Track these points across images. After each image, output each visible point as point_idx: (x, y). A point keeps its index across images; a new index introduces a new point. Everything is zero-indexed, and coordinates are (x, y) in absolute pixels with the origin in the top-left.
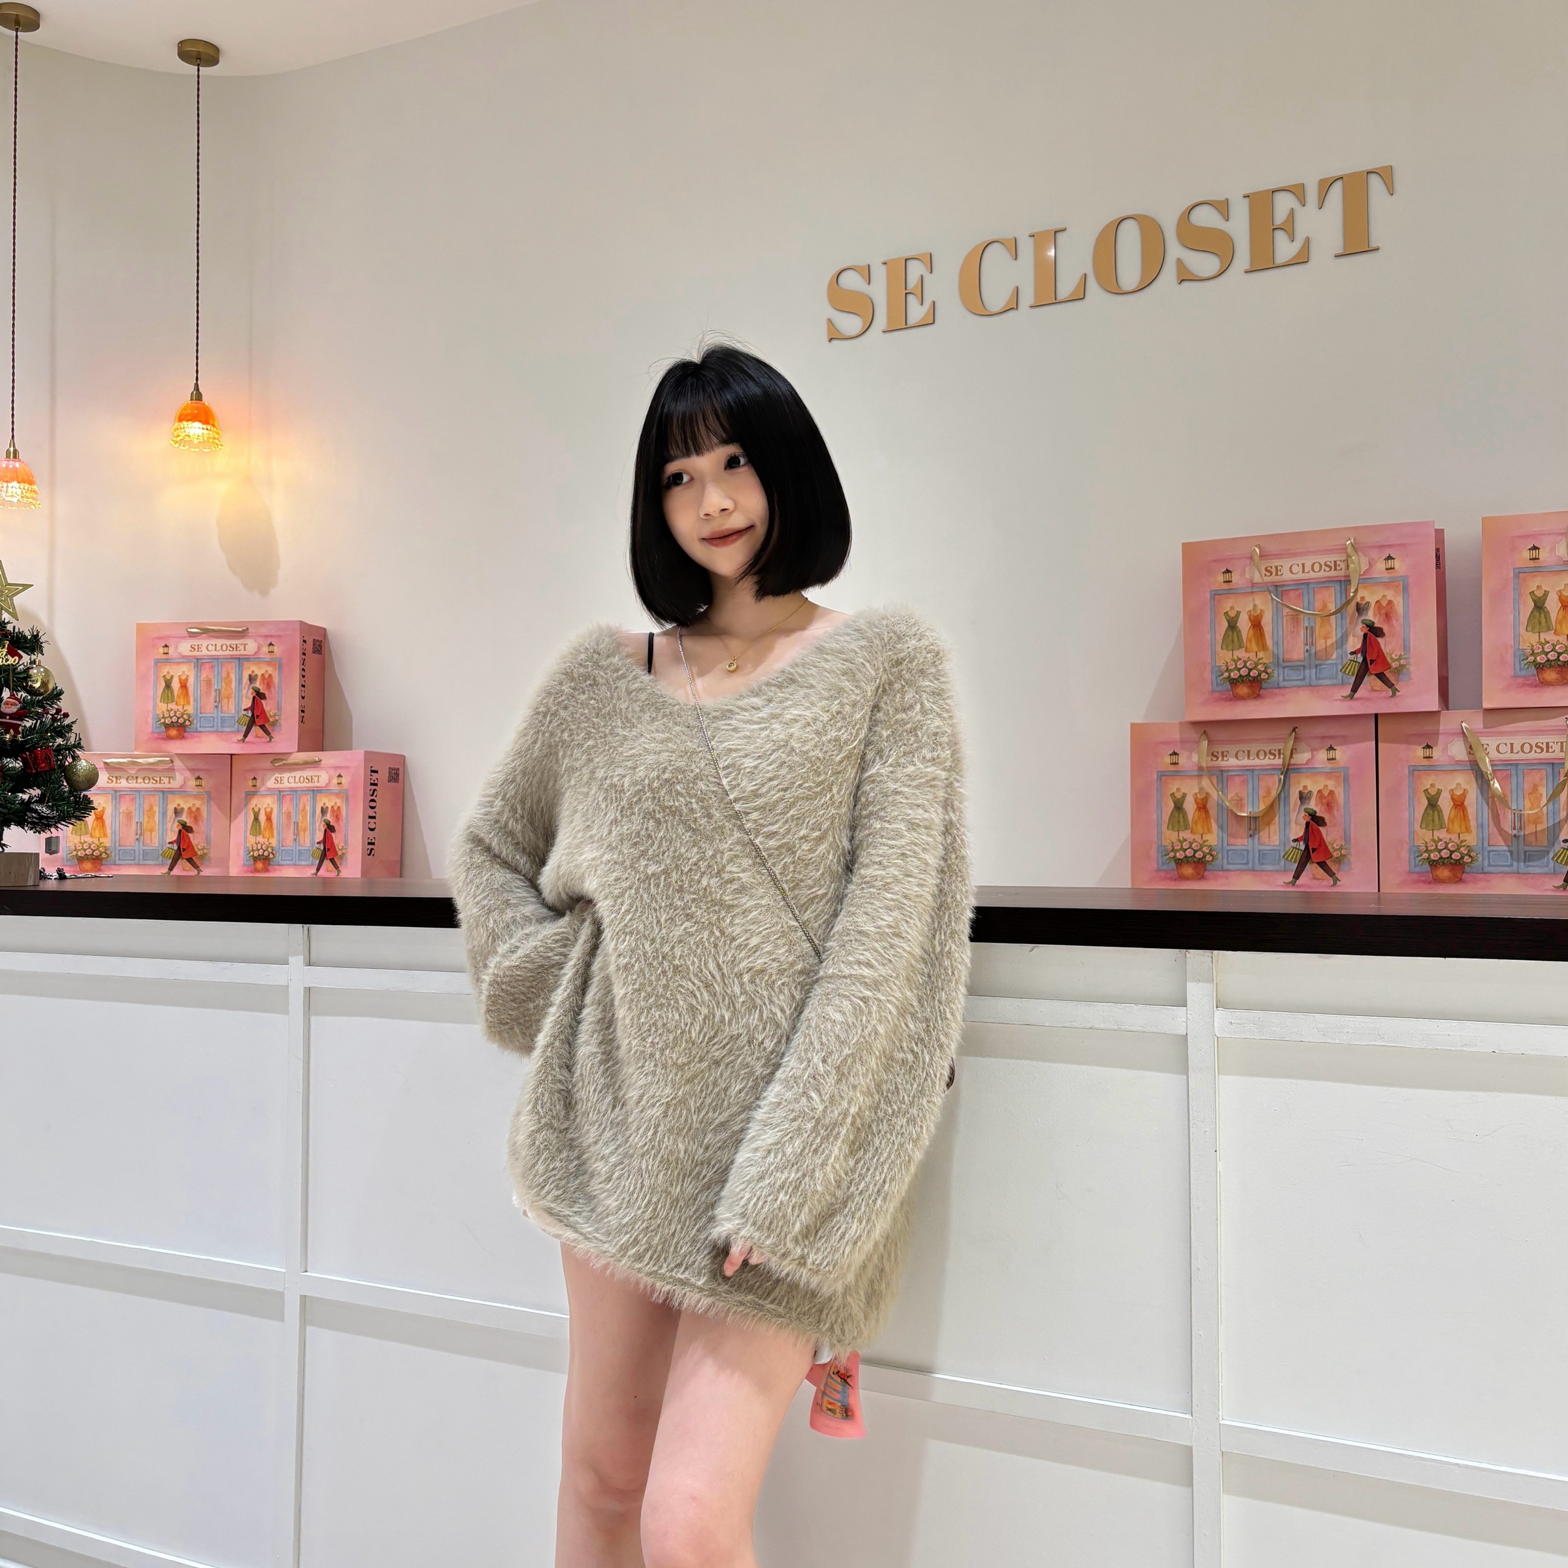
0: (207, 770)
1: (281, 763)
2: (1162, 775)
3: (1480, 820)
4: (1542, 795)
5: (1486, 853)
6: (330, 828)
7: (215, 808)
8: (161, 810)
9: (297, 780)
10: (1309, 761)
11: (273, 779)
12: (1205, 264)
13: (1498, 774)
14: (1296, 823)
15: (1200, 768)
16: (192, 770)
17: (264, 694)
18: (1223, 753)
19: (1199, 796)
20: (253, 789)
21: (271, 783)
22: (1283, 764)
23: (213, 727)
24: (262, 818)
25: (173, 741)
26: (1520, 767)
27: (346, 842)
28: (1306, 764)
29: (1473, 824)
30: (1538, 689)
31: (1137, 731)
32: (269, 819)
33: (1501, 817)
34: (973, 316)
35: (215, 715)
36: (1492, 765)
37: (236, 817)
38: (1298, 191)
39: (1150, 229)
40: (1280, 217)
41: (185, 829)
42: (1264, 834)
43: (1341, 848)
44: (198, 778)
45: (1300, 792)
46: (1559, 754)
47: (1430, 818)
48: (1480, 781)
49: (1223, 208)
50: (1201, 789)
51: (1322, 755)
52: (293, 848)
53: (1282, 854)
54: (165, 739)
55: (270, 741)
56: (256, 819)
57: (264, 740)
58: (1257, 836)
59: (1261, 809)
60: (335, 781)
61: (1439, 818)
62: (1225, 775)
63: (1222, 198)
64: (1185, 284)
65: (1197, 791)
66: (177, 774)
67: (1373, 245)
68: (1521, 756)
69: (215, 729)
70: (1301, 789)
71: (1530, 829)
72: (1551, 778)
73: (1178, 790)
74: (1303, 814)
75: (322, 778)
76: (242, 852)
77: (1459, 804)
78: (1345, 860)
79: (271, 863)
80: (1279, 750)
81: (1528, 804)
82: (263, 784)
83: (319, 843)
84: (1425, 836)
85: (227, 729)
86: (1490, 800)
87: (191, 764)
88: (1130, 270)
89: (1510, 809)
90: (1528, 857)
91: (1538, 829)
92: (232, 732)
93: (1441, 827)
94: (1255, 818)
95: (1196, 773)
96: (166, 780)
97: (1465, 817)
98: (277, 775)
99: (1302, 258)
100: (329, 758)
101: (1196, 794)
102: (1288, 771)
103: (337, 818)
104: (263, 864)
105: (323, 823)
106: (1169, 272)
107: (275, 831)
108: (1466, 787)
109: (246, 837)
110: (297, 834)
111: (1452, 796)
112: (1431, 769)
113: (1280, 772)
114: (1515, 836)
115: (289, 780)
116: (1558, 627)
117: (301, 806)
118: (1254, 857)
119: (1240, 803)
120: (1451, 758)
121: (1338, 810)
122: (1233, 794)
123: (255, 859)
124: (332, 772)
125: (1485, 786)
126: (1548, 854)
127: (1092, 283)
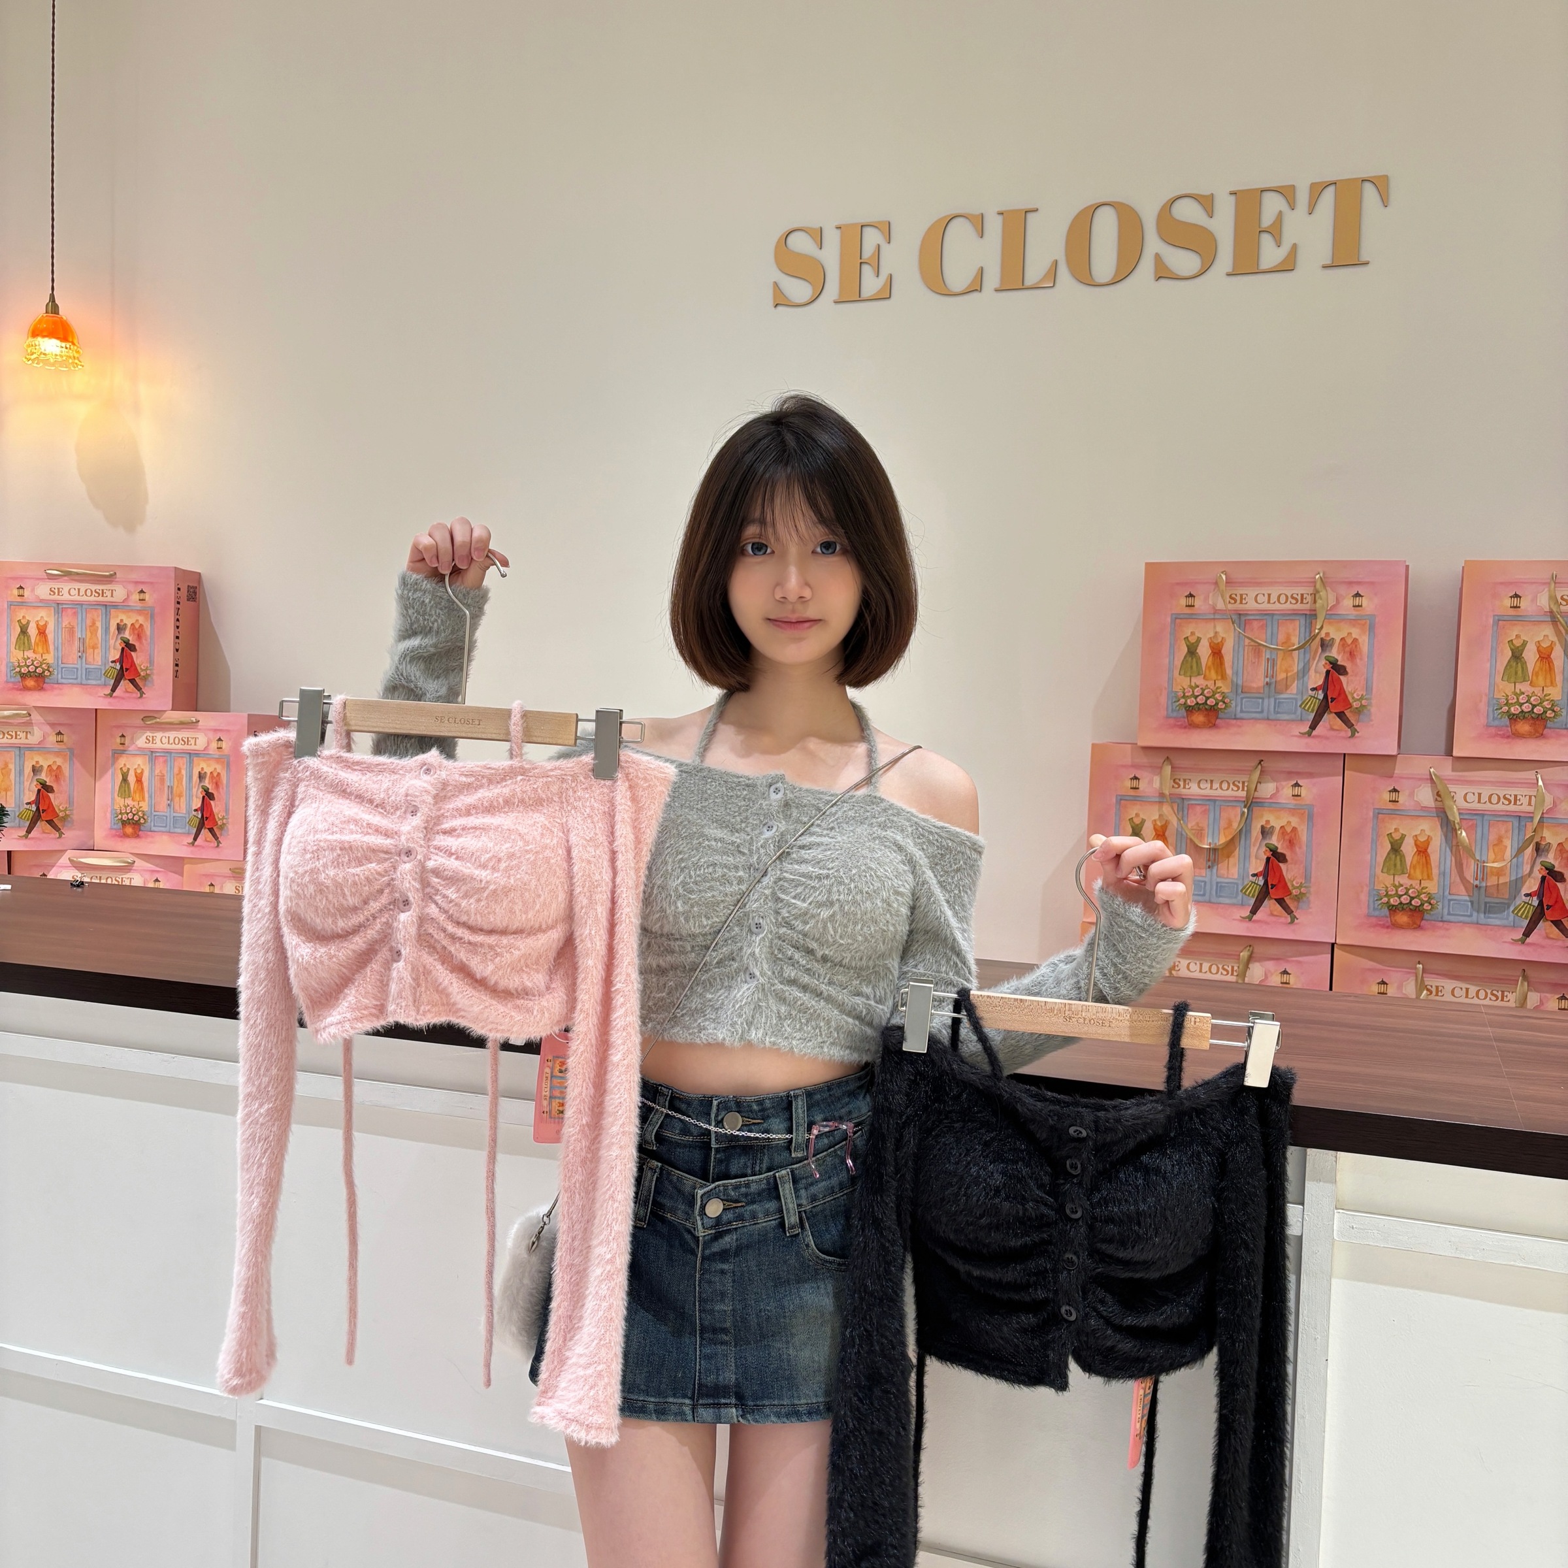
0: (70, 725)
1: (154, 721)
2: (1121, 799)
3: (1442, 868)
4: (1506, 847)
5: (1446, 902)
6: (208, 796)
7: (77, 765)
8: (18, 769)
9: (171, 741)
10: (1272, 796)
11: (144, 737)
12: (1184, 261)
13: (1464, 823)
14: (1257, 858)
15: (1162, 795)
16: (52, 725)
17: (134, 646)
18: (1185, 781)
19: (1159, 823)
20: (121, 747)
21: (141, 742)
22: (1247, 797)
23: (76, 679)
24: (132, 779)
25: (30, 692)
26: (1486, 817)
27: (227, 811)
28: (1271, 798)
29: (1435, 871)
30: (1510, 740)
31: (1098, 751)
32: (139, 780)
33: (1464, 866)
34: (933, 294)
35: (79, 666)
36: (1460, 814)
37: (101, 777)
38: (1288, 193)
39: (1128, 218)
40: (1267, 220)
41: (45, 789)
42: (1222, 867)
43: (1301, 886)
44: (59, 733)
45: (1263, 827)
46: (1525, 808)
47: (1392, 862)
48: (1445, 829)
49: (1207, 203)
50: (1161, 816)
51: (1287, 791)
52: (168, 814)
53: (1240, 888)
54: (21, 690)
55: (141, 696)
56: (125, 779)
57: (134, 695)
58: (1215, 870)
59: (1221, 842)
60: (214, 745)
61: (1401, 864)
62: (1186, 803)
63: (1207, 193)
64: (1162, 281)
65: (1157, 817)
66: (36, 728)
67: (1364, 258)
68: (1488, 806)
69: (79, 681)
70: (1263, 823)
71: (1492, 881)
72: (1516, 832)
73: (1137, 815)
74: (1264, 848)
75: (201, 741)
76: (109, 815)
77: (1422, 850)
78: (1305, 899)
79: (142, 828)
80: (1243, 783)
81: (1491, 856)
82: (133, 741)
83: (196, 810)
84: (1386, 880)
85: (94, 682)
86: (1454, 848)
87: (52, 719)
88: (1104, 260)
89: (1473, 856)
90: (1489, 909)
91: (1500, 882)
92: (99, 685)
93: (1403, 873)
94: (1215, 850)
95: (1157, 800)
96: (22, 735)
97: (1427, 862)
98: (149, 734)
99: (1288, 266)
100: (206, 719)
101: (1155, 821)
102: (1252, 803)
103: (217, 785)
104: (133, 828)
105: (201, 790)
106: (1146, 266)
107: (146, 795)
108: (1431, 834)
109: (113, 799)
110: (170, 799)
111: (1415, 841)
112: (1394, 814)
113: (1243, 805)
114: (1476, 886)
115: (162, 740)
116: (1534, 678)
117: (176, 770)
118: (1211, 889)
119: (1200, 832)
120: (1418, 803)
121: (1300, 848)
122: (1194, 823)
123: (124, 823)
124: (211, 735)
125: (1450, 834)
126: (1509, 907)
127: (1063, 270)
